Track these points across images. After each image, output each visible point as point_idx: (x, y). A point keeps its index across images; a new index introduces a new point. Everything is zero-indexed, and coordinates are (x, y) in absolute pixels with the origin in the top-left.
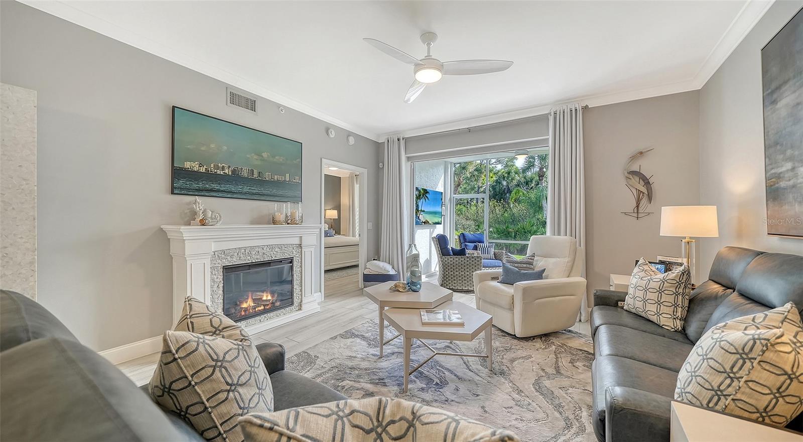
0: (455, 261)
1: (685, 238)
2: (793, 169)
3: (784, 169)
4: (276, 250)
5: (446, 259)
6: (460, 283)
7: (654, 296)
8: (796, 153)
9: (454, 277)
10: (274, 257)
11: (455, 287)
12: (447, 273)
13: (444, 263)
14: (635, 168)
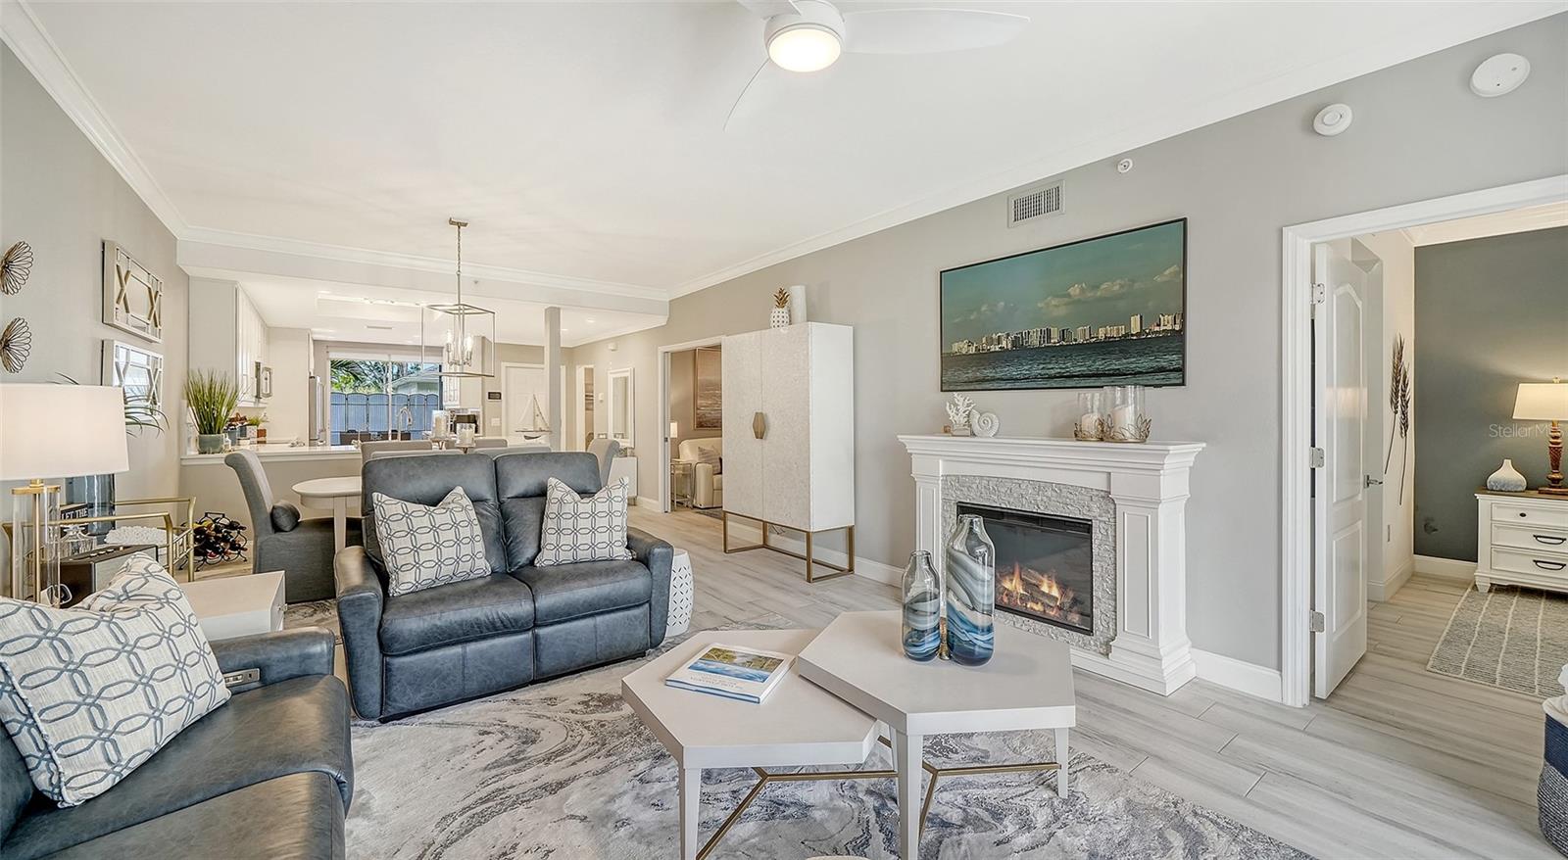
4: (1049, 493)
10: (1041, 507)
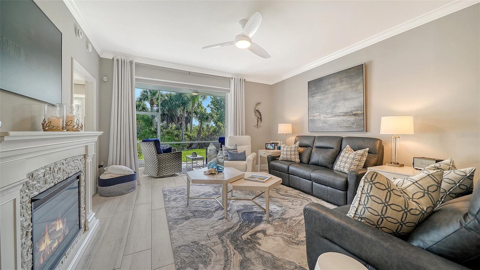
0: (166, 157)
1: (284, 134)
2: (319, 115)
3: (316, 115)
5: (161, 156)
6: (170, 171)
7: (289, 153)
8: (321, 111)
9: (166, 167)
11: (166, 174)
12: (161, 166)
13: (159, 159)
14: (257, 109)
